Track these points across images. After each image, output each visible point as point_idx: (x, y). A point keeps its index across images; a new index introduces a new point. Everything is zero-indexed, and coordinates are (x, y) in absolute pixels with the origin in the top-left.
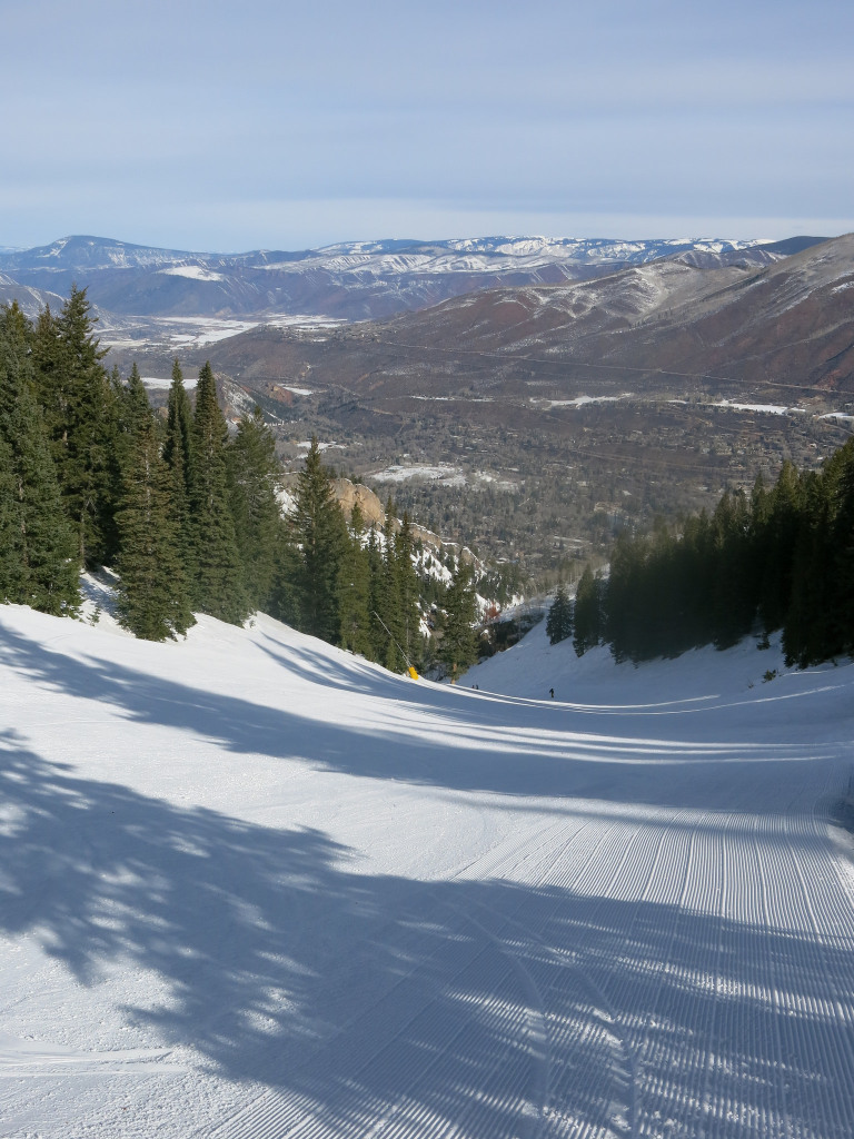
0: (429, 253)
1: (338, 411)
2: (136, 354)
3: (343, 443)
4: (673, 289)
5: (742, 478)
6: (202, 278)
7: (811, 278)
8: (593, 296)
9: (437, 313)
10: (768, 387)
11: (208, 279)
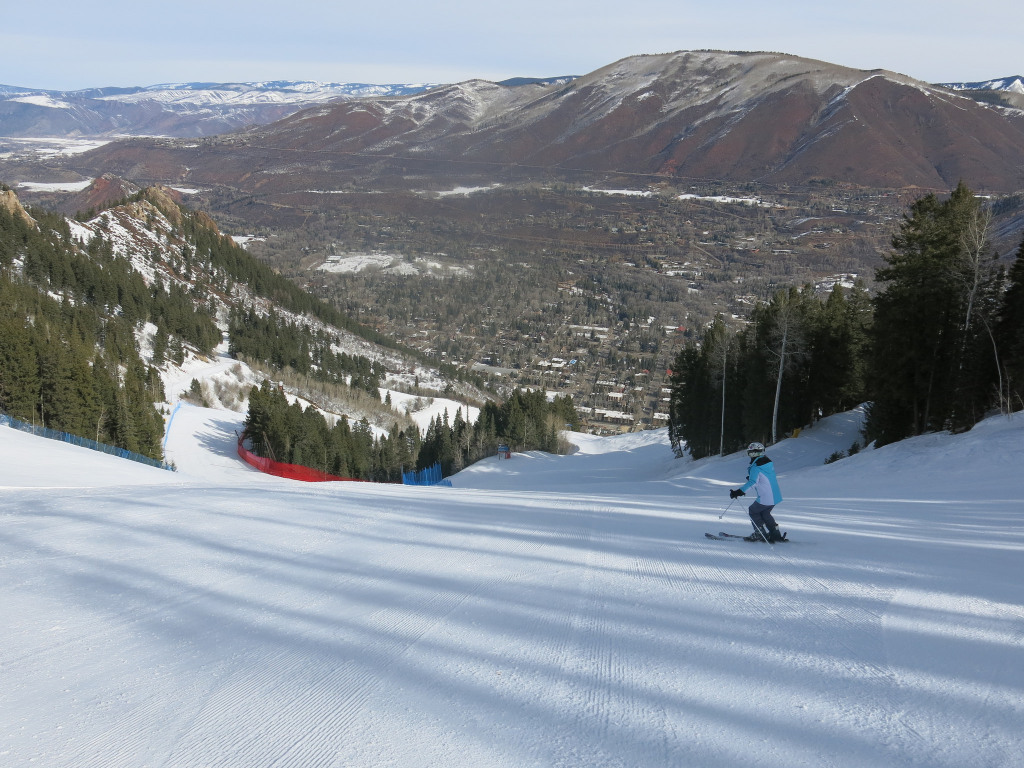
0: (237, 89)
1: (232, 207)
2: (7, 162)
3: (260, 235)
4: (489, 102)
5: (655, 253)
6: (50, 105)
7: (613, 90)
8: (427, 107)
9: (297, 121)
10: (617, 175)
11: (56, 106)
